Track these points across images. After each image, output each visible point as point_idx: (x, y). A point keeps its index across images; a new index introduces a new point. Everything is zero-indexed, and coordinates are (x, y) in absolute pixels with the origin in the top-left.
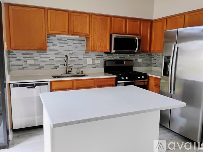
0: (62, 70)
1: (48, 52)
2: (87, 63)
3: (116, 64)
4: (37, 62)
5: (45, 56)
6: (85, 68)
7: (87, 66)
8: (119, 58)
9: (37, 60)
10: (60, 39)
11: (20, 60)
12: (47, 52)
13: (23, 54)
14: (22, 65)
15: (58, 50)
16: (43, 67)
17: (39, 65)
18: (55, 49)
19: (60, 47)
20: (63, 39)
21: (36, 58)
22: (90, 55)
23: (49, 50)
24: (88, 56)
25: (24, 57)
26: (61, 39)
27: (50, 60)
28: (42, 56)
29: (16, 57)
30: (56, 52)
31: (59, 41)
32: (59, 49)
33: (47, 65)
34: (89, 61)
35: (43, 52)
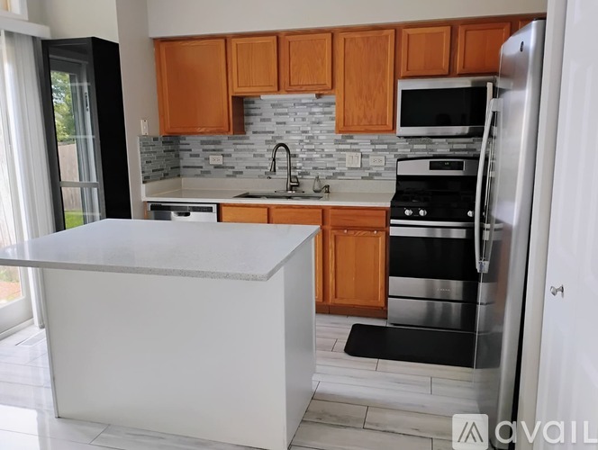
0: (279, 182)
1: (252, 138)
2: (348, 165)
3: (431, 168)
4: (229, 162)
5: (245, 147)
6: (342, 177)
7: (346, 174)
8: (451, 150)
9: (229, 155)
10: (277, 105)
11: (197, 156)
12: (248, 138)
13: (203, 143)
14: (201, 167)
15: (273, 132)
16: (241, 173)
17: (233, 168)
18: (267, 130)
19: (278, 123)
20: (285, 105)
21: (226, 151)
22: (356, 144)
23: (254, 133)
24: (348, 147)
25: (204, 150)
26: (280, 105)
27: (255, 155)
28: (238, 147)
29: (190, 150)
30: (269, 137)
31: (274, 110)
32: (275, 129)
33: (250, 167)
34: (353, 160)
35: (241, 139)
